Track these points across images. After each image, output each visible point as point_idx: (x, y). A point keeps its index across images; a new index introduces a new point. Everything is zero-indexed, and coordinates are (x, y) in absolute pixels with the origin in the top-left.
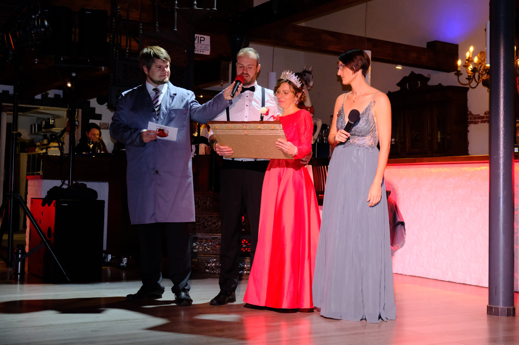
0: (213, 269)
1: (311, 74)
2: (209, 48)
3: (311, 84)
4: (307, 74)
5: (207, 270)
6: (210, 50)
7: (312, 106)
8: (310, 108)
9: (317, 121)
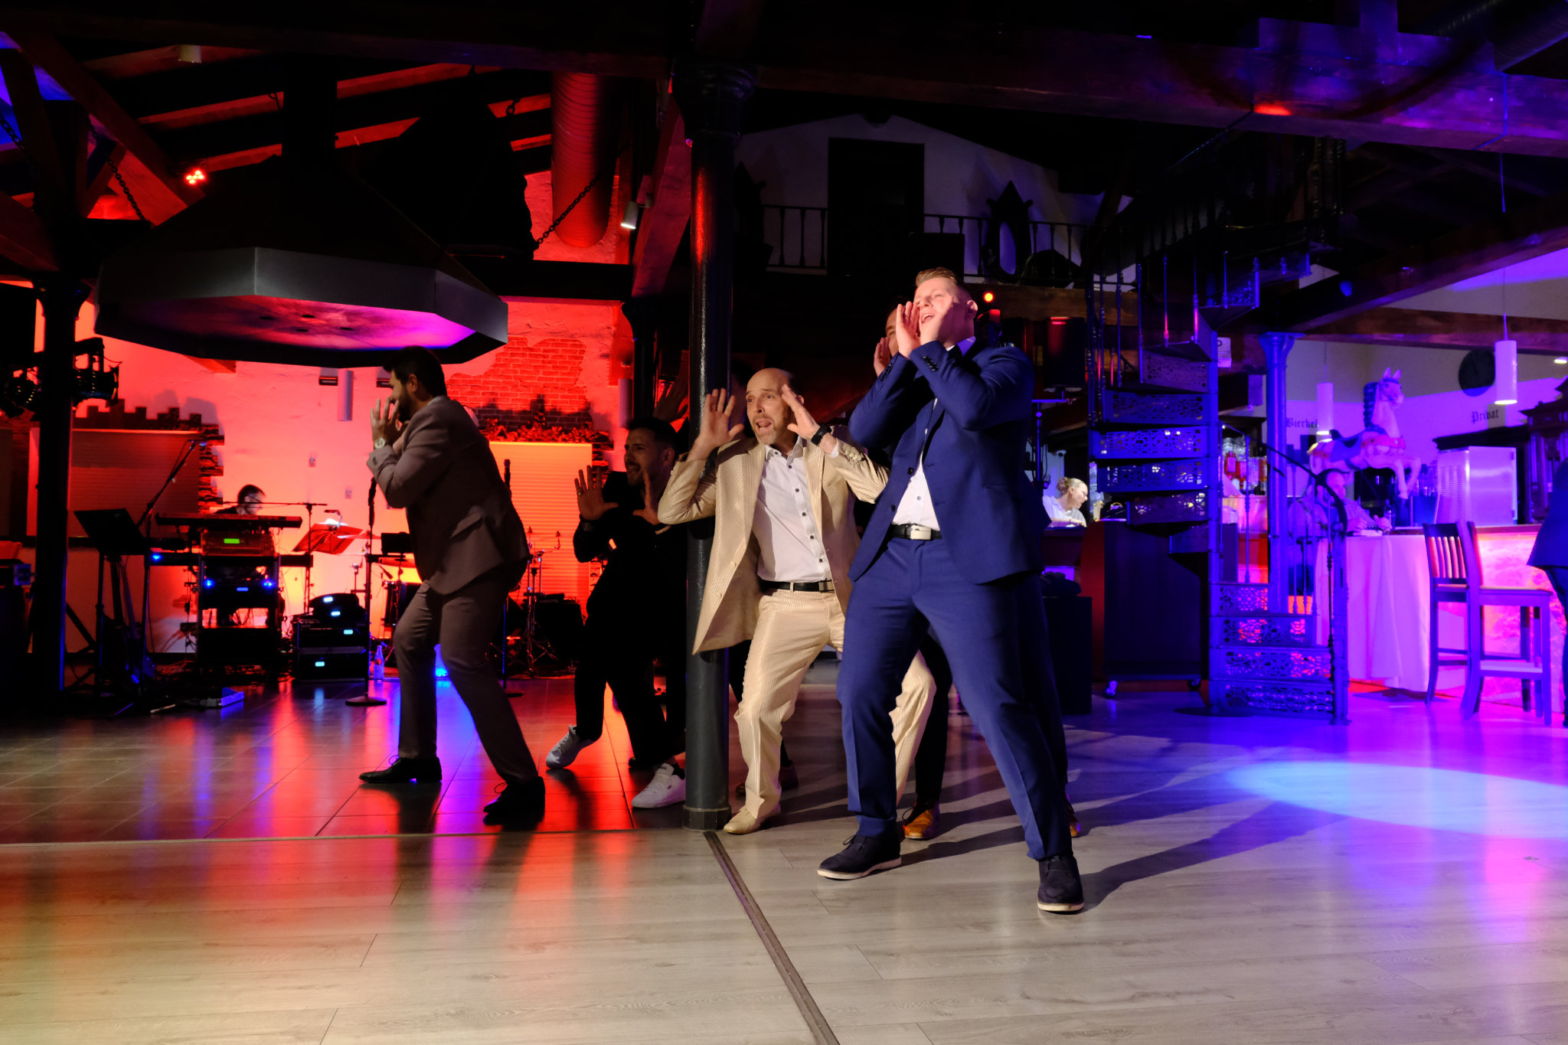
0: (1261, 701)
1: (1397, 383)
2: (1229, 355)
3: (1400, 400)
4: (1391, 385)
5: (1251, 704)
6: (1230, 359)
7: (1402, 437)
8: (1398, 439)
9: (1410, 461)
